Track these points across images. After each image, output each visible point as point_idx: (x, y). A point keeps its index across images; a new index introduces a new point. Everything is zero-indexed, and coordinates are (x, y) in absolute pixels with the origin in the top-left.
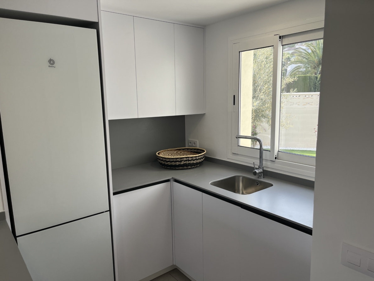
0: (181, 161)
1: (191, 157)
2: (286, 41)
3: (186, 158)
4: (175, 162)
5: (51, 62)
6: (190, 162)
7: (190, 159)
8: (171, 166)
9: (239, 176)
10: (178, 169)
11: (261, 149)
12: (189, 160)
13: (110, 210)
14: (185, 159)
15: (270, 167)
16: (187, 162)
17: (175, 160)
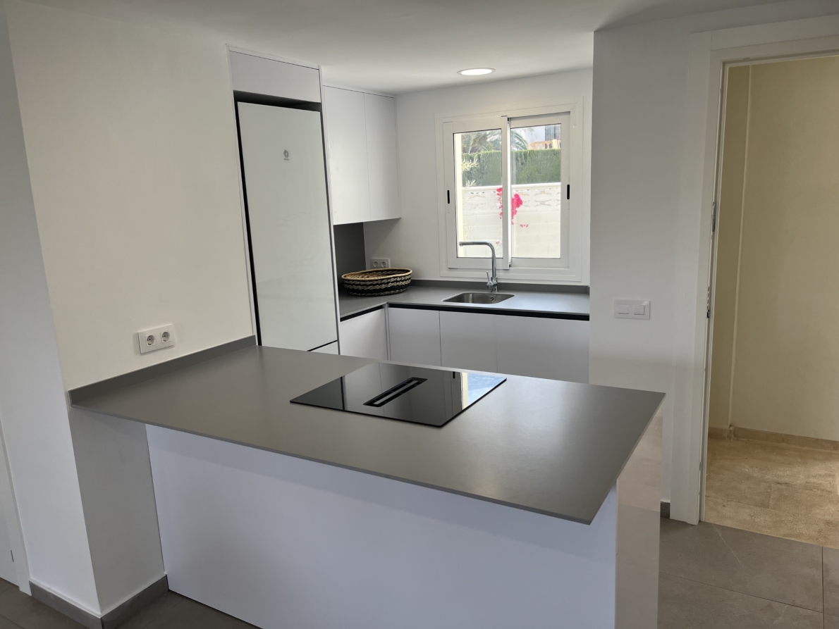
0: (388, 283)
1: (400, 277)
2: (514, 123)
3: (394, 277)
4: (380, 284)
5: (286, 154)
6: (398, 284)
7: (399, 279)
8: (375, 291)
9: (469, 294)
10: (382, 295)
11: (493, 258)
12: (397, 281)
13: (338, 341)
14: (392, 280)
15: (503, 277)
16: (395, 284)
17: (379, 282)
